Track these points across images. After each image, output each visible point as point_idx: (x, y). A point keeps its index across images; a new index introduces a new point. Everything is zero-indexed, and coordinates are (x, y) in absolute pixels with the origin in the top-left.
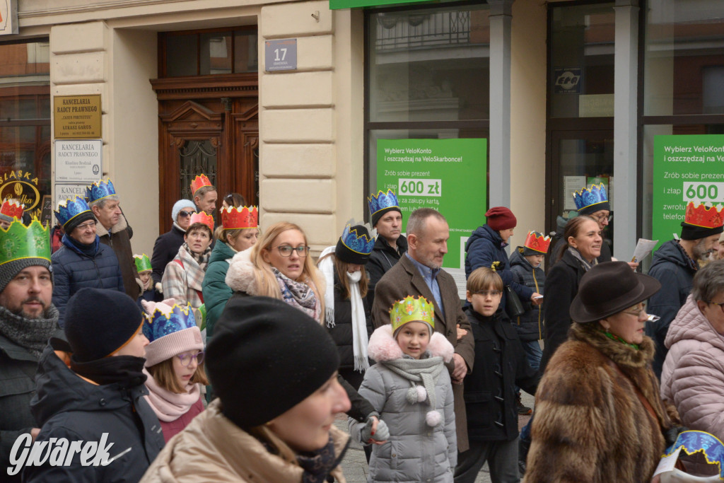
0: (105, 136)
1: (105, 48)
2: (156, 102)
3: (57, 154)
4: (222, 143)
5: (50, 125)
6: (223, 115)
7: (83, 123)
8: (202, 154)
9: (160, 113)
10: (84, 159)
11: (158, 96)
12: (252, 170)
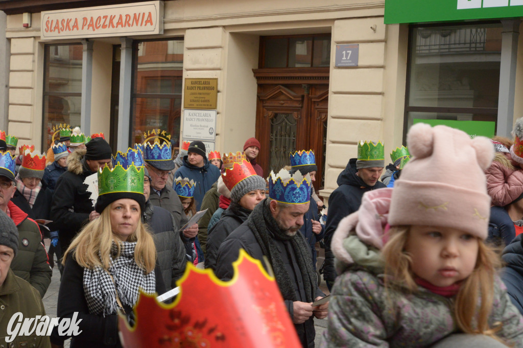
0: (219, 108)
1: (222, 46)
2: (256, 86)
3: (185, 119)
4: (301, 116)
5: (181, 98)
6: (303, 97)
7: (204, 98)
8: (286, 123)
9: (258, 93)
10: (203, 123)
11: (257, 81)
12: (322, 137)
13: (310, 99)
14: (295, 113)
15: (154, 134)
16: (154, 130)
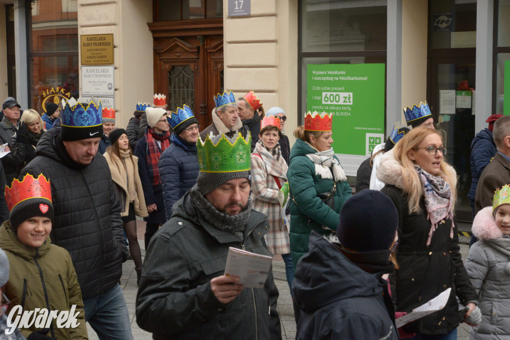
0: (116, 63)
1: (116, 1)
2: (152, 39)
3: (83, 76)
4: (198, 67)
5: (78, 55)
6: (198, 48)
7: (101, 54)
8: (184, 75)
9: (154, 46)
10: (101, 79)
11: (153, 35)
12: (219, 86)
13: (205, 50)
14: (192, 65)
15: (53, 92)
16: (52, 88)
